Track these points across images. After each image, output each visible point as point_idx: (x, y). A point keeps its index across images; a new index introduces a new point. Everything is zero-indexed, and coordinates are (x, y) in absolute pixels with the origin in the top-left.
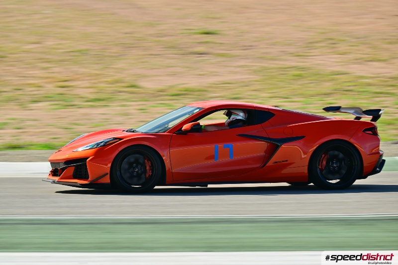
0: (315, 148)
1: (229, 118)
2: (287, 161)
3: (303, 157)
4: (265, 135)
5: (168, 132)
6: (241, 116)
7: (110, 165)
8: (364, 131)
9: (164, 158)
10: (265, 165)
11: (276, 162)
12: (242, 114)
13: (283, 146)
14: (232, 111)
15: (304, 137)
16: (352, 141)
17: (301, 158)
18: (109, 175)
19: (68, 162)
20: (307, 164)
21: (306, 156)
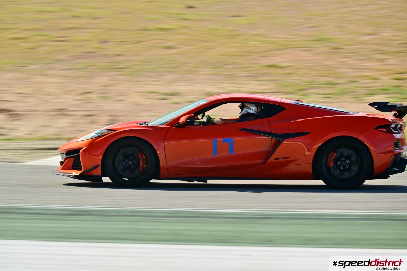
0: (319, 145)
1: (242, 111)
2: (290, 157)
3: (307, 154)
4: (268, 130)
5: (167, 125)
6: (253, 109)
7: (101, 157)
8: (376, 128)
9: (158, 152)
10: (266, 162)
11: (277, 159)
12: (254, 108)
13: (285, 142)
14: (245, 104)
15: (310, 132)
16: (361, 138)
17: (305, 155)
18: (100, 167)
19: (69, 152)
20: (311, 161)
21: (310, 153)
